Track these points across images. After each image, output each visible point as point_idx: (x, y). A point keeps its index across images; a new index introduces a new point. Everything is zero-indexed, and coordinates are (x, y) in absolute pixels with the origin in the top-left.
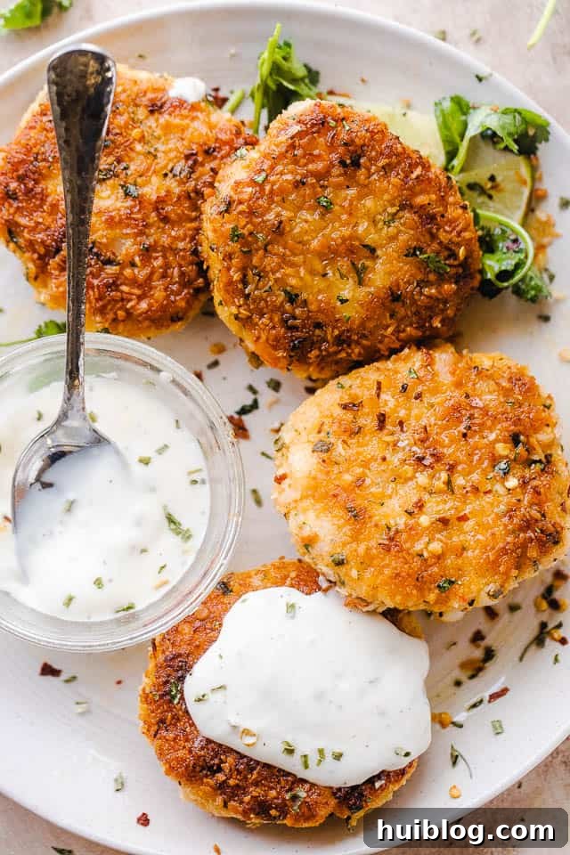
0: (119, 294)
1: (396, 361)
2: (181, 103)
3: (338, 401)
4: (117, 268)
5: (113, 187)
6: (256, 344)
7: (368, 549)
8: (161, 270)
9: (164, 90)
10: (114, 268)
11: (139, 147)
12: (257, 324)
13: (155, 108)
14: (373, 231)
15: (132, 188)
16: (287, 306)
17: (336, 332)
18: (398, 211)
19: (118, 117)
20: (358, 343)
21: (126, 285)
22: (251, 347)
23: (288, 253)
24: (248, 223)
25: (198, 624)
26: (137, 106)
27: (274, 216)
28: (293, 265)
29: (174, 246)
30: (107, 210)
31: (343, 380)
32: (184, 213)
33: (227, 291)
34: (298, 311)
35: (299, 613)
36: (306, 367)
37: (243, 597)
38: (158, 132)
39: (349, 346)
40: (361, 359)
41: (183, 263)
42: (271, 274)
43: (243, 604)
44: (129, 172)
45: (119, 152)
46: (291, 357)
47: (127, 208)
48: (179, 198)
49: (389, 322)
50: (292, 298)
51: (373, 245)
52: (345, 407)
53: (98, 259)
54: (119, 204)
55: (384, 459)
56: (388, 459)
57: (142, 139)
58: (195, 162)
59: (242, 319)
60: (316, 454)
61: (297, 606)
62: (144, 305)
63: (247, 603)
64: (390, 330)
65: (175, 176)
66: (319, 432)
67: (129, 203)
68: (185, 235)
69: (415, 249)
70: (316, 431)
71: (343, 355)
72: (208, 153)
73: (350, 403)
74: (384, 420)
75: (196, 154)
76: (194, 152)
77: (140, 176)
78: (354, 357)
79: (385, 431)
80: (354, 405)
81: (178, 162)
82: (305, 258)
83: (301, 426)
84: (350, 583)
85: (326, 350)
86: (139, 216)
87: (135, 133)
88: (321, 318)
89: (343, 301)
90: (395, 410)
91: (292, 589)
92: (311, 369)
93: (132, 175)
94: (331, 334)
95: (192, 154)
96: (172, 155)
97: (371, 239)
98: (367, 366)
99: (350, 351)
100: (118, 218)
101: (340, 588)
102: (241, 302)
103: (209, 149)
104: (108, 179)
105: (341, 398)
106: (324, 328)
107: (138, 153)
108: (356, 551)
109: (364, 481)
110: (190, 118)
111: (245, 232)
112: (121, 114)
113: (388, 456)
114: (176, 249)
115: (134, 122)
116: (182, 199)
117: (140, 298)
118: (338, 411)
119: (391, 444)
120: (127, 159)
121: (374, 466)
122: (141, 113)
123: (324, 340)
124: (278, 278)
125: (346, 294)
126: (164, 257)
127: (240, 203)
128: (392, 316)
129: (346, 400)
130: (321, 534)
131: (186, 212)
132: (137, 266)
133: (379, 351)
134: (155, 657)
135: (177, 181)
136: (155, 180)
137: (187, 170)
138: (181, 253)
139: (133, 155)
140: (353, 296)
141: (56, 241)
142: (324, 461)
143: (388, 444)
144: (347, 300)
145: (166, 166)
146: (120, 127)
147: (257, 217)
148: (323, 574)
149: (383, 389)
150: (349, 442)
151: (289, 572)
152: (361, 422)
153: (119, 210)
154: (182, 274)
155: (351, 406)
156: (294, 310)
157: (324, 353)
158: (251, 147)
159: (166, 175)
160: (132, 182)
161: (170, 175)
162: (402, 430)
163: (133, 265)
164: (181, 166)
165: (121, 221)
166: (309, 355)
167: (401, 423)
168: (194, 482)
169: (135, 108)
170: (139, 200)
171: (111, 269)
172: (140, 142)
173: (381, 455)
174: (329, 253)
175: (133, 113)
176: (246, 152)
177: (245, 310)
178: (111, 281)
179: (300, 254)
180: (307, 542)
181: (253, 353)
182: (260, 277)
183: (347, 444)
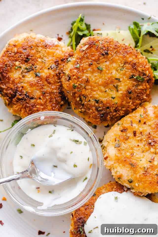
0: (36, 108)
1: (135, 113)
2: (52, 45)
3: (119, 130)
4: (35, 100)
5: (32, 74)
6: (89, 119)
7: (140, 176)
8: (49, 100)
10: (34, 100)
11: (39, 60)
12: (88, 113)
14: (117, 73)
15: (38, 74)
16: (97, 104)
17: (114, 108)
18: (124, 65)
19: (32, 50)
20: (121, 110)
21: (38, 105)
22: (88, 120)
23: (93, 87)
24: (77, 82)
25: (86, 207)
26: (38, 46)
27: (85, 77)
28: (95, 91)
29: (53, 92)
30: (30, 81)
31: (119, 122)
32: (55, 81)
33: (76, 104)
34: (100, 105)
35: (119, 200)
36: (107, 122)
37: (100, 196)
38: (45, 55)
39: (119, 111)
40: (123, 115)
41: (56, 97)
42: (89, 96)
43: (100, 199)
45: (33, 62)
46: (101, 120)
47: (37, 80)
48: (54, 76)
49: (130, 101)
50: (97, 102)
51: (119, 78)
52: (122, 131)
53: (29, 97)
54: (34, 79)
55: (138, 146)
56: (140, 145)
57: (40, 57)
58: (58, 64)
59: (83, 112)
60: (116, 148)
61: (118, 198)
63: (101, 199)
64: (131, 103)
65: (52, 69)
66: (116, 141)
67: (37, 78)
68: (56, 88)
69: (132, 76)
70: (114, 141)
71: (118, 115)
72: (62, 60)
73: (124, 129)
74: (136, 133)
75: (58, 61)
76: (58, 60)
77: (40, 69)
78: (121, 115)
79: (137, 137)
80: (125, 130)
81: (53, 64)
82: (98, 88)
83: (109, 140)
84: (136, 188)
85: (112, 115)
86: (41, 82)
87: (38, 55)
88: (108, 105)
89: (114, 98)
90: (138, 129)
91: (115, 192)
92: (109, 122)
93: (38, 69)
94: (112, 109)
95: (57, 61)
96: (51, 62)
97: (118, 76)
98: (126, 116)
99: (119, 113)
100: (34, 83)
101: (132, 190)
102: (82, 107)
103: (63, 59)
104: (30, 71)
105: (120, 128)
106: (110, 108)
107: (39, 62)
108: (136, 177)
109: (133, 154)
110: (55, 49)
111: (77, 85)
112: (33, 50)
113: (139, 144)
114: (54, 92)
115: (37, 52)
116: (55, 76)
117: (43, 109)
118: (120, 133)
119: (140, 140)
120: (36, 64)
121: (135, 148)
122: (40, 49)
123: (111, 112)
124: (91, 96)
125: (114, 96)
126: (50, 95)
127: (73, 76)
128: (130, 98)
129: (122, 129)
130: (123, 174)
131: (56, 80)
132: (41, 99)
133: (129, 110)
134: (73, 219)
135: (52, 70)
136: (46, 71)
137: (56, 66)
138: (56, 94)
139: (37, 62)
140: (116, 95)
141: (14, 93)
142: (119, 150)
143: (138, 140)
144: (115, 98)
145: (49, 66)
146: (33, 54)
147: (80, 79)
148: (126, 186)
149: (133, 123)
150: (126, 142)
151: (114, 186)
152: (129, 135)
153: (34, 81)
154: (56, 101)
155: (123, 130)
156: (99, 105)
157: (112, 116)
158: (72, 57)
159: (49, 69)
160: (38, 71)
162: (142, 135)
163: (40, 98)
164: (53, 66)
165: (35, 85)
166: (107, 118)
167: (141, 133)
169: (37, 47)
170: (41, 78)
171: (32, 101)
172: (40, 58)
173: (137, 145)
174: (106, 84)
175: (37, 49)
176: (71, 59)
177: (83, 109)
178: (33, 104)
179: (96, 87)
180: (119, 177)
181: (89, 122)
182: (86, 98)
183: (125, 143)
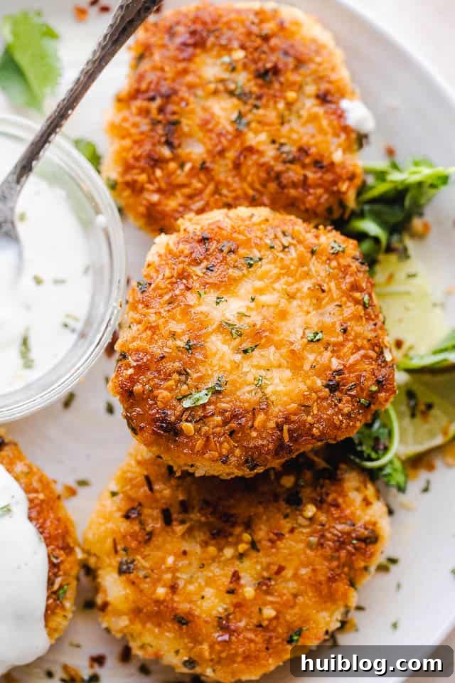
2: (341, 116)
4: (171, 155)
5: (235, 107)
8: (193, 191)
9: (343, 96)
10: (169, 153)
13: (323, 98)
21: (162, 172)
30: (213, 115)
38: (304, 113)
44: (255, 111)
47: (226, 129)
48: (263, 164)
53: (167, 135)
54: (224, 121)
57: (289, 105)
58: (302, 159)
62: (155, 198)
65: (279, 150)
67: (230, 128)
68: (236, 191)
72: (317, 164)
75: (308, 155)
76: (310, 152)
77: (259, 123)
81: (293, 145)
86: (225, 143)
87: (291, 95)
93: (255, 115)
95: (306, 152)
96: (295, 136)
100: (212, 127)
103: (321, 162)
107: (276, 109)
110: (334, 131)
114: (220, 191)
115: (300, 88)
116: (264, 167)
117: (159, 191)
120: (265, 102)
122: (311, 89)
131: (256, 178)
132: (183, 169)
135: (276, 154)
136: (263, 137)
137: (290, 157)
138: (219, 198)
139: (271, 105)
145: (281, 137)
153: (219, 124)
159: (274, 142)
160: (249, 119)
161: (277, 146)
163: (182, 166)
164: (290, 150)
165: (211, 131)
168: (66, 326)
169: (311, 81)
170: (239, 134)
171: (166, 152)
172: (286, 103)
175: (306, 83)
178: (156, 158)
